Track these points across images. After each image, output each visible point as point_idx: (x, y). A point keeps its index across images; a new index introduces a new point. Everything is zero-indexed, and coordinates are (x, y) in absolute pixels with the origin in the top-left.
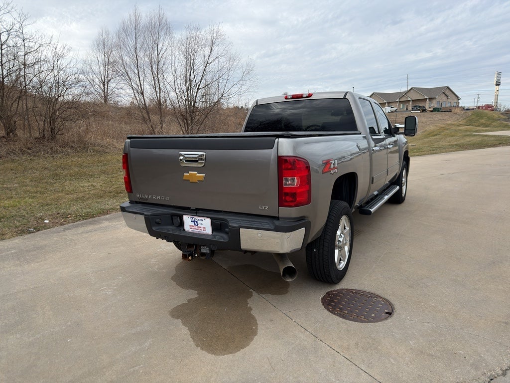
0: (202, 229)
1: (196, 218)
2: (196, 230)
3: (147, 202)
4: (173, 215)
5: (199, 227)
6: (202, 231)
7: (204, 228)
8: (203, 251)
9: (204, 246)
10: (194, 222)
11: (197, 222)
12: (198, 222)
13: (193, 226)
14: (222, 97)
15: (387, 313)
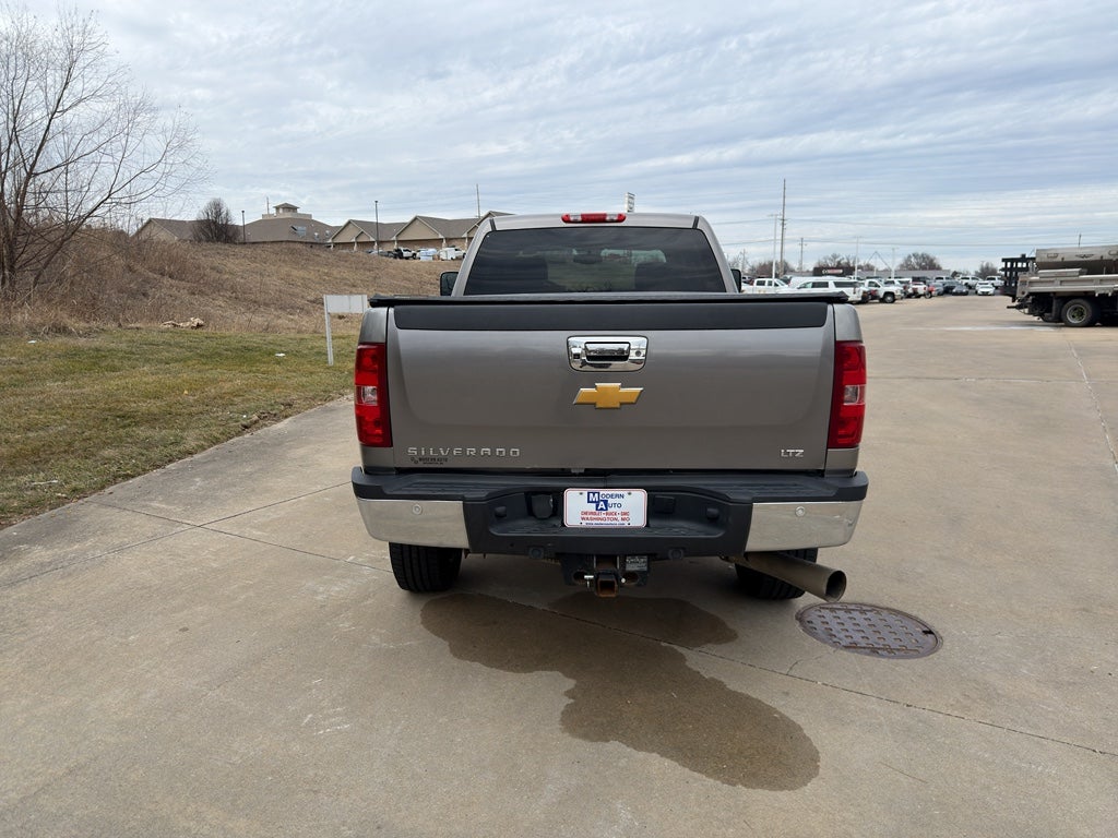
0: (619, 517)
1: (602, 492)
2: (604, 521)
3: (445, 465)
4: (531, 494)
5: (611, 514)
6: (618, 523)
7: (625, 514)
8: (630, 568)
9: (633, 555)
10: (597, 503)
11: (606, 502)
12: (610, 501)
13: (592, 513)
14: (109, 200)
15: (924, 632)
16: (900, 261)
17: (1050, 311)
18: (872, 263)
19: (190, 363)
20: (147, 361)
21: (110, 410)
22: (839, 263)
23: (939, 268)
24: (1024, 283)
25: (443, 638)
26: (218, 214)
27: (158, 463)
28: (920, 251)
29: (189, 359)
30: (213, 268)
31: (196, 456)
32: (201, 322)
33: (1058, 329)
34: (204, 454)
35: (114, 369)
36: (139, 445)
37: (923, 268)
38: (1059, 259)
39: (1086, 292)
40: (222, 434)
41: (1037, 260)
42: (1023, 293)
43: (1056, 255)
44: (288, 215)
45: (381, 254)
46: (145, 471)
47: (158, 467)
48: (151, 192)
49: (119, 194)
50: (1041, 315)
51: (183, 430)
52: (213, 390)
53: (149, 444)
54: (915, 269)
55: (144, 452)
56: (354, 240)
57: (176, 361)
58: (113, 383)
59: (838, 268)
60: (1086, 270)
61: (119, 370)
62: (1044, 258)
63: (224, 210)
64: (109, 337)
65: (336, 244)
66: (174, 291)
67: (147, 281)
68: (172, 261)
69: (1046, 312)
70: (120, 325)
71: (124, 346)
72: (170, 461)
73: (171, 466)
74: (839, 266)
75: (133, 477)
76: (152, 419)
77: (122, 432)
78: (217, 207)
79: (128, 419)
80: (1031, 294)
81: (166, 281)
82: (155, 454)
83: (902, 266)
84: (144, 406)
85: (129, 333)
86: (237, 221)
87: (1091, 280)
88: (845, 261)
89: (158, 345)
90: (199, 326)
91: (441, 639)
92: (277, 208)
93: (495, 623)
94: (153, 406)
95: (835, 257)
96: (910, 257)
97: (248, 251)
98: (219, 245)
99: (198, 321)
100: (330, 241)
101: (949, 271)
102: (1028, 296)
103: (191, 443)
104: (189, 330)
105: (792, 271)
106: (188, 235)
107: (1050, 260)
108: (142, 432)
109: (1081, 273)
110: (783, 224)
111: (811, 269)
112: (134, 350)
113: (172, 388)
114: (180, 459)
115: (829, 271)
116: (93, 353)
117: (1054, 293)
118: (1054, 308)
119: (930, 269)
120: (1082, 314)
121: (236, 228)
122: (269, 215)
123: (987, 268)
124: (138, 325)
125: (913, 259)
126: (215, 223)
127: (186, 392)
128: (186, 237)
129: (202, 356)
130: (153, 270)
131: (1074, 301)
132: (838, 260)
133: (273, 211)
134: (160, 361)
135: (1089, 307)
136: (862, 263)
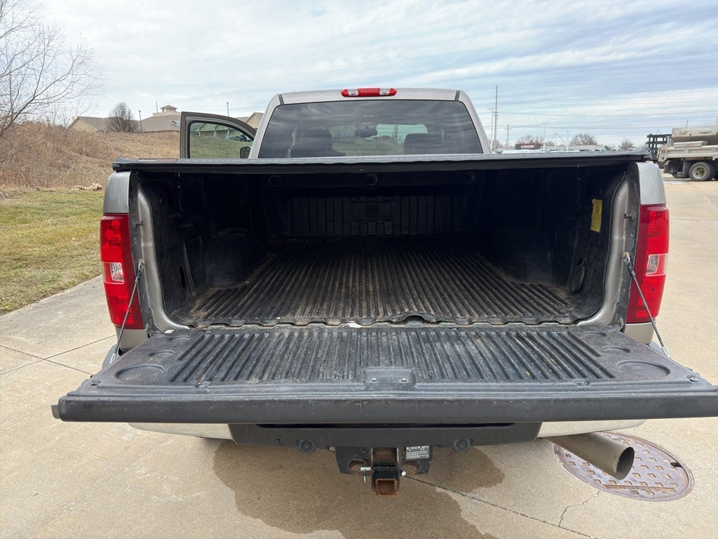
8: (412, 456)
14: (34, 101)
15: (672, 464)
16: (571, 139)
17: (680, 170)
18: (554, 141)
19: (84, 216)
20: (53, 215)
21: (10, 254)
22: (531, 141)
23: (596, 144)
24: (664, 151)
25: (231, 487)
26: (123, 113)
27: (34, 298)
28: (584, 132)
29: (84, 212)
30: (117, 149)
31: (67, 292)
32: (100, 186)
33: (687, 183)
34: (74, 289)
35: (25, 222)
36: (22, 284)
37: (585, 144)
38: (688, 135)
39: (706, 157)
40: (91, 272)
41: (673, 136)
42: (663, 158)
43: (686, 133)
44: (170, 113)
45: (231, 139)
46: (21, 306)
47: (34, 301)
48: (63, 95)
49: (42, 97)
50: (674, 174)
51: (62, 269)
52: (94, 237)
53: (30, 283)
54: (580, 145)
55: (24, 289)
56: (214, 129)
57: (74, 215)
58: (21, 232)
59: (530, 144)
60: (706, 142)
61: (30, 222)
62: (678, 135)
63: (127, 110)
64: (29, 198)
65: (202, 132)
66: (89, 165)
67: (70, 158)
68: (88, 144)
69: (678, 171)
70: (38, 189)
71: (37, 204)
72: (44, 296)
73: (44, 301)
74: (531, 143)
75: (10, 311)
76: (40, 261)
77: (12, 273)
78: (122, 108)
79: (22, 261)
80: (669, 159)
81: (84, 158)
82: (32, 291)
83: (572, 143)
84: (37, 251)
85: (44, 195)
86: (136, 117)
87: (710, 149)
88: (536, 139)
89: (63, 203)
90: (98, 189)
91: (228, 489)
92: (163, 109)
93: (281, 467)
94: (45, 250)
95: (529, 137)
96: (577, 137)
97: (141, 137)
98: (122, 133)
99: (97, 185)
100: (198, 130)
101: (602, 145)
102: (666, 161)
103: (65, 280)
104: (89, 192)
105: (501, 147)
106: (103, 127)
107: (682, 136)
108: (28, 273)
109: (703, 144)
110: (496, 116)
111: (514, 145)
112: (44, 207)
113: (63, 236)
114: (53, 294)
115: (525, 147)
116: (13, 210)
117: (684, 158)
118: (684, 168)
119: (590, 144)
120: (703, 172)
121: (135, 122)
122: (158, 113)
123: (627, 143)
124: (52, 189)
125: (579, 138)
126: (121, 119)
127: (74, 239)
128: (102, 128)
129: (94, 210)
130: (74, 151)
131: (697, 164)
132: (531, 139)
133: (160, 111)
134: (61, 215)
135: (708, 167)
136: (546, 141)
